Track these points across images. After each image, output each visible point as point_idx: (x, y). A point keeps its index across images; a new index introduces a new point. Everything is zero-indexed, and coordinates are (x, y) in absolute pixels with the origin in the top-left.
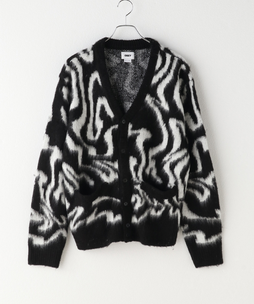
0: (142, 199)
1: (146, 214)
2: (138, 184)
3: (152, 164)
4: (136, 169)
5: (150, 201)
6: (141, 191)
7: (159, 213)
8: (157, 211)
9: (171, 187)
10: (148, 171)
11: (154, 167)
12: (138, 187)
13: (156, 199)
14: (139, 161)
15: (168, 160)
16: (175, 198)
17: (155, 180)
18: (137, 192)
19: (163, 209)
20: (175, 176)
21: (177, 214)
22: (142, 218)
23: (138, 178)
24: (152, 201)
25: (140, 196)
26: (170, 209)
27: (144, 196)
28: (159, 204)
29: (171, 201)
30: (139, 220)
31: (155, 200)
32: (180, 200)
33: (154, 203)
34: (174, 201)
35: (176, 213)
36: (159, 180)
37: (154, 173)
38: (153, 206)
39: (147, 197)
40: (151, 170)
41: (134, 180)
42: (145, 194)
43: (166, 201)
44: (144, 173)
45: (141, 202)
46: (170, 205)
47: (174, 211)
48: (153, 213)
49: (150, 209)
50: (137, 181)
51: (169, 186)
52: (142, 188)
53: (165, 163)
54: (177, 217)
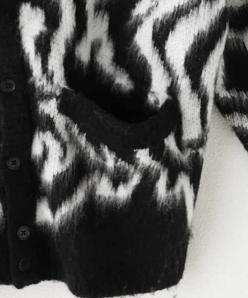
0: (64, 147)
1: (80, 197)
2: (49, 96)
3: (98, 27)
4: (43, 45)
5: (92, 153)
6: (60, 121)
7: (124, 193)
8: (115, 185)
9: (157, 102)
10: (83, 53)
11: (104, 38)
12: (49, 108)
13: (111, 149)
14: (53, 21)
15: (149, 13)
16: (170, 142)
17: (110, 81)
18: (48, 124)
19: (135, 180)
20: (168, 68)
21: (182, 193)
22: (66, 209)
23: (50, 78)
24: (99, 152)
25: (57, 137)
26: (157, 178)
27: (71, 136)
28: (121, 163)
29: (158, 153)
30: (58, 215)
31: (106, 150)
32: (191, 145)
33: (105, 160)
34: (169, 152)
35: (177, 189)
36: (123, 81)
37: (106, 57)
38: (103, 170)
39: (83, 140)
40: (95, 48)
41: (38, 84)
42: (75, 129)
43: (143, 156)
44: (70, 60)
45: (62, 159)
46: (155, 165)
47: (171, 184)
48: (104, 189)
49: (96, 179)
50: (48, 88)
51: (151, 99)
52: (62, 109)
53: (139, 22)
54: (183, 200)
